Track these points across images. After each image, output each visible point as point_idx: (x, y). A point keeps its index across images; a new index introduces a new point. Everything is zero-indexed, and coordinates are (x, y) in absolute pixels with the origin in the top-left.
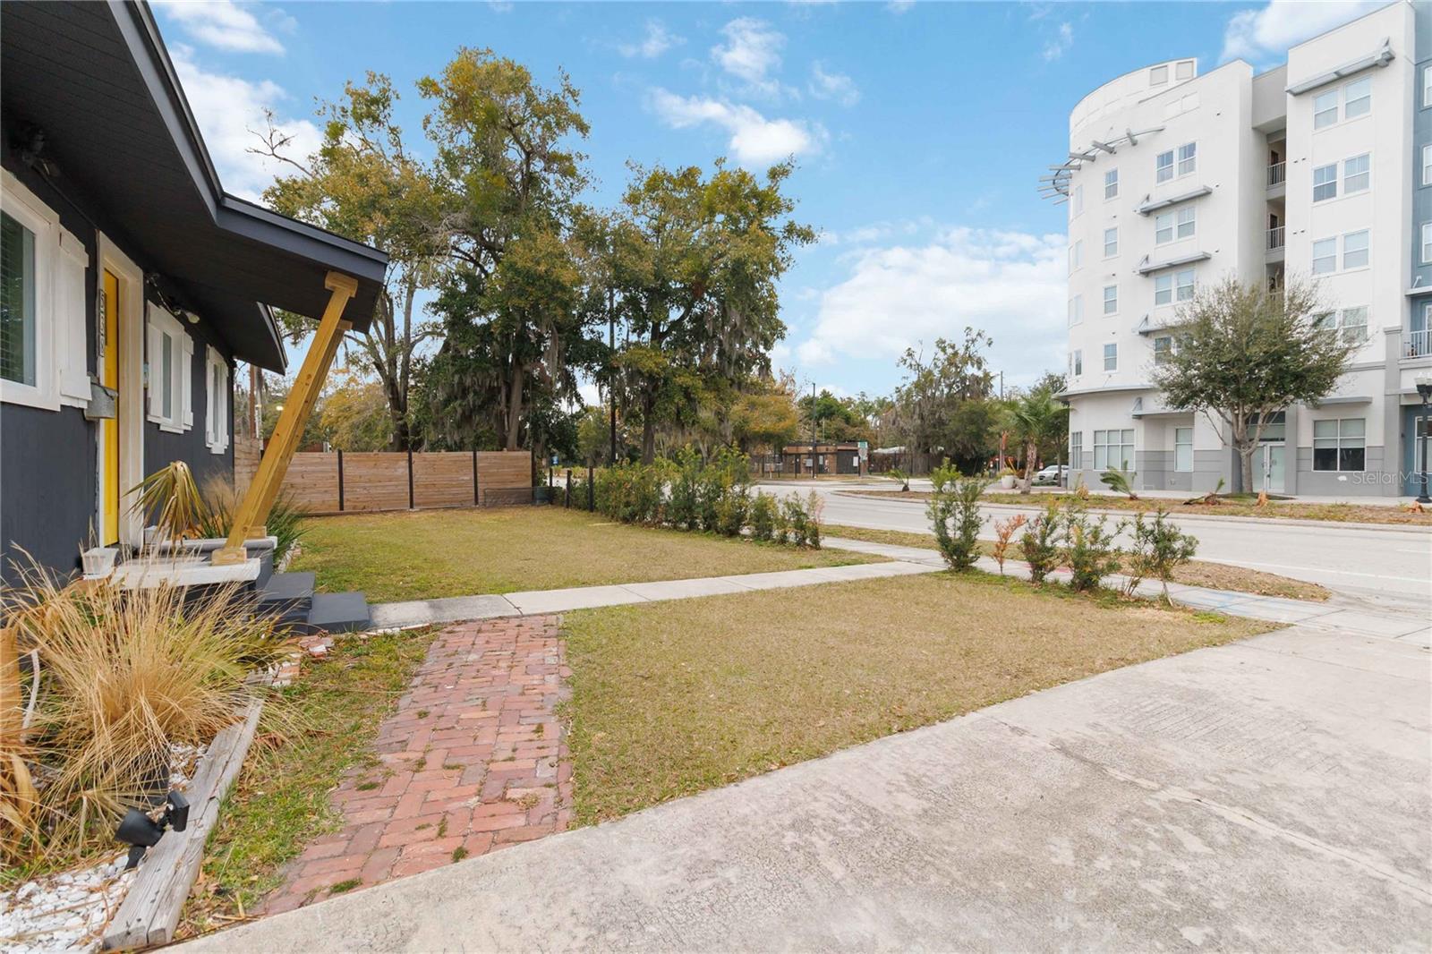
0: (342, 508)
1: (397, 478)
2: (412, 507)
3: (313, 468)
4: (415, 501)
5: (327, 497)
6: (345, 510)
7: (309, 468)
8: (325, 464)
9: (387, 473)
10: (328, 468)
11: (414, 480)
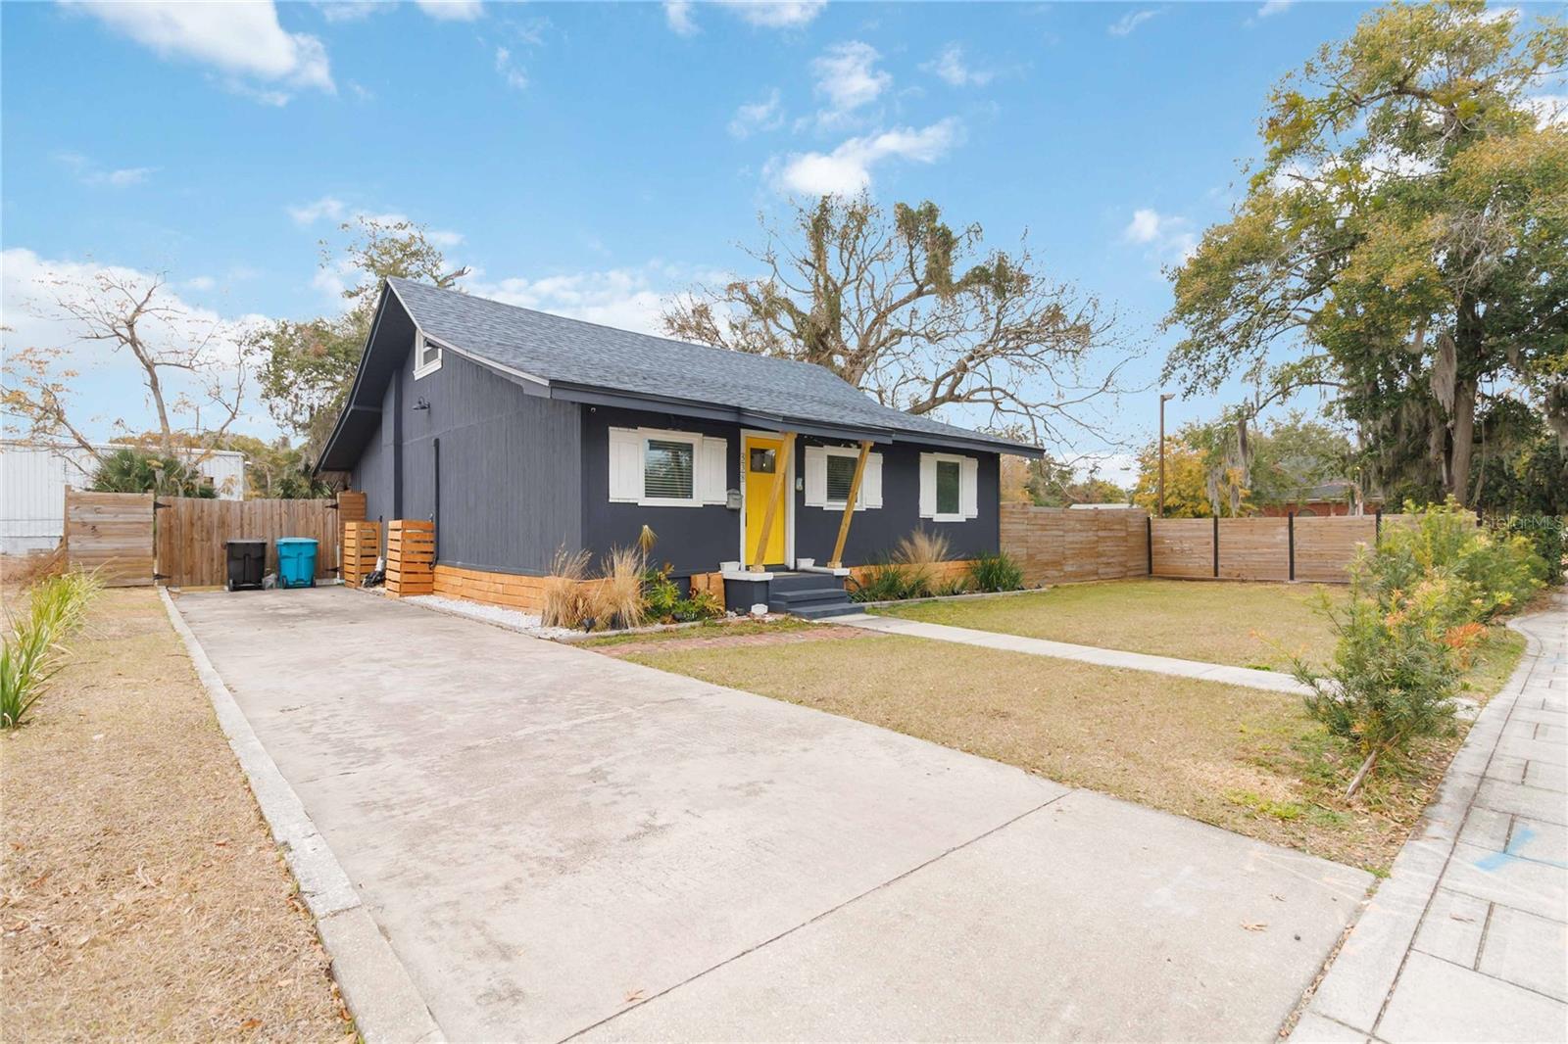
0: (1216, 574)
1: (1275, 545)
2: (1292, 578)
3: (1191, 534)
4: (1296, 572)
5: (1203, 562)
6: (1220, 577)
7: (1187, 534)
8: (1201, 530)
9: (1264, 539)
10: (1203, 534)
11: (1295, 548)
